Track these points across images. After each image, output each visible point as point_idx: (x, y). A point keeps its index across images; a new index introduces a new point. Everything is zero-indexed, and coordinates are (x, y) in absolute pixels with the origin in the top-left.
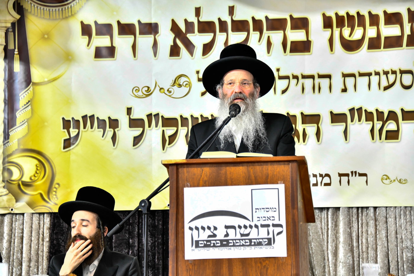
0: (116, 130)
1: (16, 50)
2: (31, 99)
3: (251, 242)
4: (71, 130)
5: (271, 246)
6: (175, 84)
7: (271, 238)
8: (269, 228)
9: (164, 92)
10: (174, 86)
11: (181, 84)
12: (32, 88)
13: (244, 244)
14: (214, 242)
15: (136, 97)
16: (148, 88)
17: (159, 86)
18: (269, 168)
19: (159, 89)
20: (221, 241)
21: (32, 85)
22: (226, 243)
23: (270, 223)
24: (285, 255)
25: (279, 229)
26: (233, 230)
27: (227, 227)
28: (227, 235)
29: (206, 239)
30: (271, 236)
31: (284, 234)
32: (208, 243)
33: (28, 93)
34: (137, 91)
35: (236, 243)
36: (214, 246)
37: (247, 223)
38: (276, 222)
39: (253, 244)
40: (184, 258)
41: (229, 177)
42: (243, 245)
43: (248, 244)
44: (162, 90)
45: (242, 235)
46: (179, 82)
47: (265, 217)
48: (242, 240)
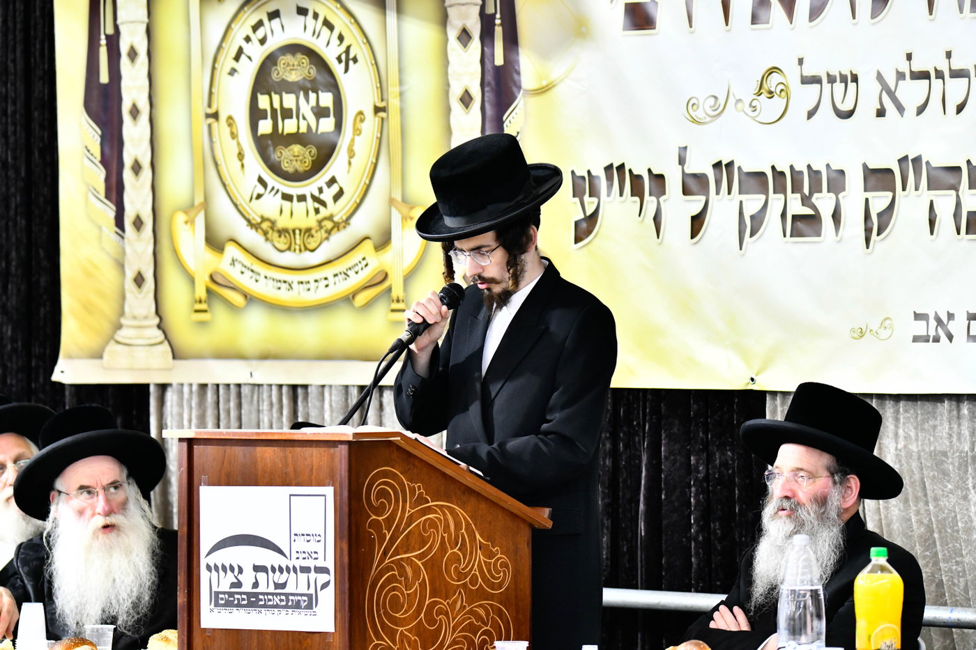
0: (661, 199)
1: (498, 16)
2: (521, 128)
3: (288, 600)
4: (586, 198)
5: (312, 611)
6: (762, 91)
7: (312, 595)
8: (309, 574)
9: (743, 110)
10: (761, 94)
11: (773, 89)
12: (522, 102)
13: (279, 602)
14: (239, 596)
15: (693, 122)
16: (716, 98)
17: (734, 95)
18: (314, 454)
19: (734, 101)
20: (249, 594)
21: (523, 95)
22: (254, 599)
23: (310, 563)
24: (333, 630)
25: (323, 578)
26: (264, 575)
27: (257, 569)
28: (256, 585)
29: (227, 589)
30: (312, 591)
31: (331, 588)
32: (230, 599)
33: (516, 114)
34: (695, 107)
35: (270, 600)
36: (239, 605)
37: (283, 562)
38: (320, 563)
39: (290, 603)
40: (200, 626)
41: (260, 468)
42: (277, 606)
43: (284, 603)
44: (740, 105)
45: (277, 586)
46: (769, 85)
47: (304, 552)
48: (277, 594)
